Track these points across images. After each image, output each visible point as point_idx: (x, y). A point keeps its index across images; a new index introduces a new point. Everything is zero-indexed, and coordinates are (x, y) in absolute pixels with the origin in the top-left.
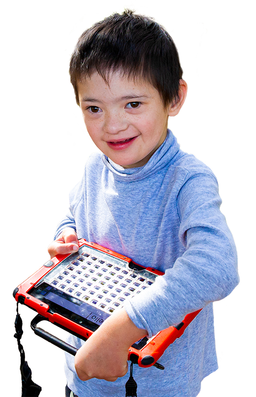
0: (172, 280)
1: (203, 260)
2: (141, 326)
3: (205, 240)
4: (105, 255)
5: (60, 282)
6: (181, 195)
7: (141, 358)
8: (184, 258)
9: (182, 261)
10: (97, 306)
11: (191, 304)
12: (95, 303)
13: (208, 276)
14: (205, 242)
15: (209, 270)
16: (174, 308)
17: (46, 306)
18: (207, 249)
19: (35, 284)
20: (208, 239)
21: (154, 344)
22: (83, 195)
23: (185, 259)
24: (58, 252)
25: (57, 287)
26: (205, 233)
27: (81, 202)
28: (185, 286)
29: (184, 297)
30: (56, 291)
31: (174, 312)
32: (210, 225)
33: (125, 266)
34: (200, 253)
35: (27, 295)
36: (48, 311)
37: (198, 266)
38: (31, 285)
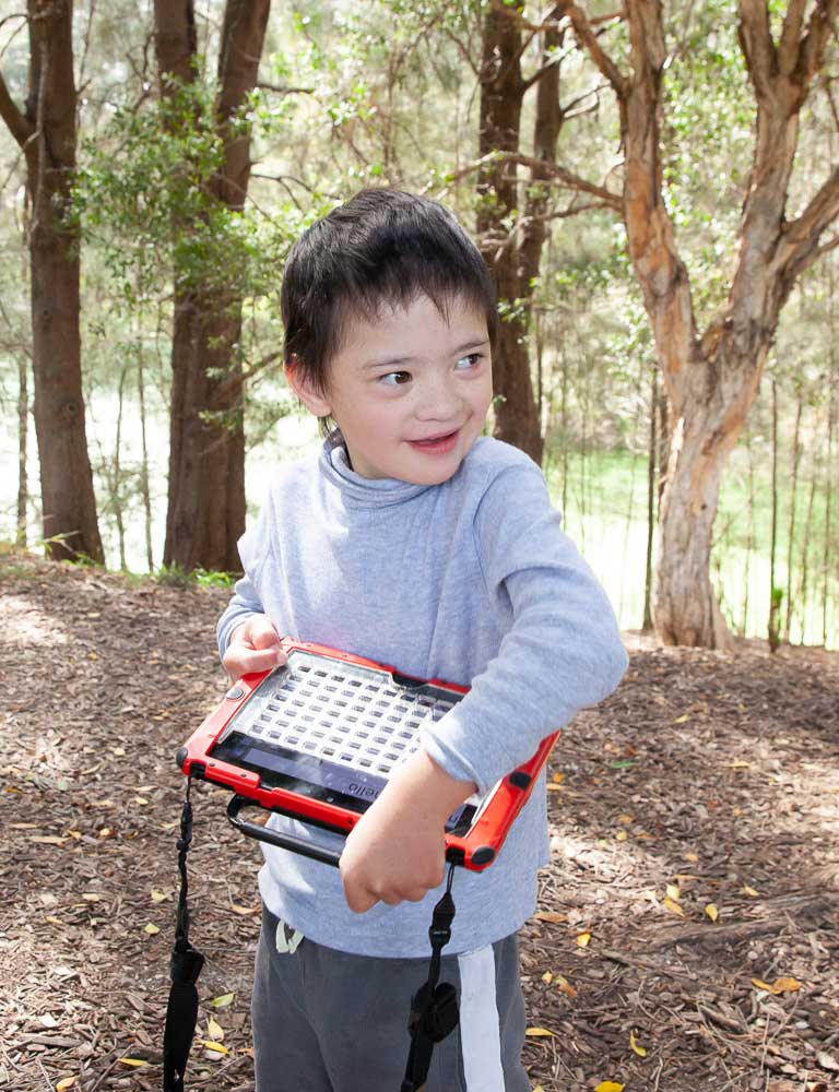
0: (506, 679)
1: (557, 632)
2: (462, 776)
3: (552, 593)
4: (340, 666)
5: (268, 727)
6: (483, 514)
7: (470, 854)
8: (516, 632)
9: (519, 641)
10: (354, 765)
11: (551, 718)
12: (349, 760)
13: (573, 660)
14: (552, 596)
15: (574, 647)
16: (520, 731)
17: (253, 777)
18: (559, 610)
19: (217, 738)
20: (557, 589)
21: (487, 823)
22: (271, 547)
23: (522, 635)
24: (248, 669)
25: (264, 737)
26: (548, 580)
27: (269, 561)
28: (532, 686)
29: (535, 707)
30: (264, 746)
31: (520, 738)
32: (556, 563)
33: (385, 681)
34: (549, 620)
35: (209, 761)
36: (259, 785)
37: (550, 645)
38: (211, 741)
